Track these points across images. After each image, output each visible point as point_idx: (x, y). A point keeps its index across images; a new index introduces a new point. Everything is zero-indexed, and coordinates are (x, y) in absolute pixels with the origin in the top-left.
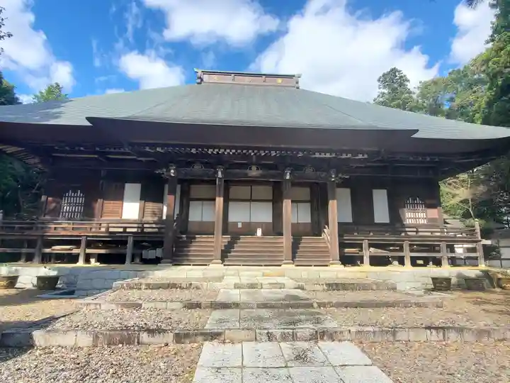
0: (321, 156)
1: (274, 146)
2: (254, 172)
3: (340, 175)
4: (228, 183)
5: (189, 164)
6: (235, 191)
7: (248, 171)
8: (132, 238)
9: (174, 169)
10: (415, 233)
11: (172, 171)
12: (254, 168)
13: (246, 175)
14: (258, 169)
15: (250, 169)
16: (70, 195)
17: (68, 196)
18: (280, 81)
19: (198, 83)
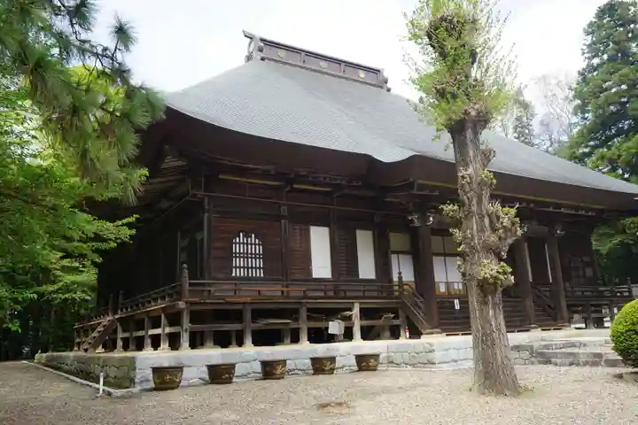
9: (433, 217)
11: (431, 219)
16: (241, 241)
17: (240, 243)
18: (362, 74)
19: (262, 59)
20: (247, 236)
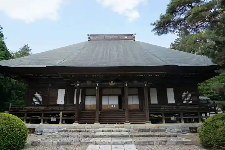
1: (119, 73)
2: (112, 84)
3: (149, 83)
4: (101, 89)
5: (85, 81)
6: (105, 91)
7: (110, 83)
8: (62, 113)
9: (79, 84)
10: (185, 108)
11: (78, 84)
12: (112, 82)
13: (109, 85)
15: (110, 82)
16: (36, 95)
18: (126, 37)
19: (89, 41)
20: (38, 93)
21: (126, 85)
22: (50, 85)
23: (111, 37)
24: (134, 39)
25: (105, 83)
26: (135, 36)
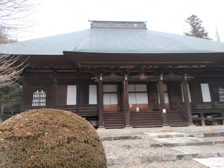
0: (181, 67)
1: (156, 63)
2: (143, 77)
5: (109, 74)
11: (101, 78)
12: (142, 75)
13: (139, 78)
14: (144, 75)
15: (141, 75)
16: (37, 93)
17: (36, 94)
18: (135, 25)
19: (91, 28)
20: (40, 91)
21: (162, 78)
22: (55, 80)
23: (118, 25)
24: (145, 27)
25: (134, 77)
26: (146, 23)
